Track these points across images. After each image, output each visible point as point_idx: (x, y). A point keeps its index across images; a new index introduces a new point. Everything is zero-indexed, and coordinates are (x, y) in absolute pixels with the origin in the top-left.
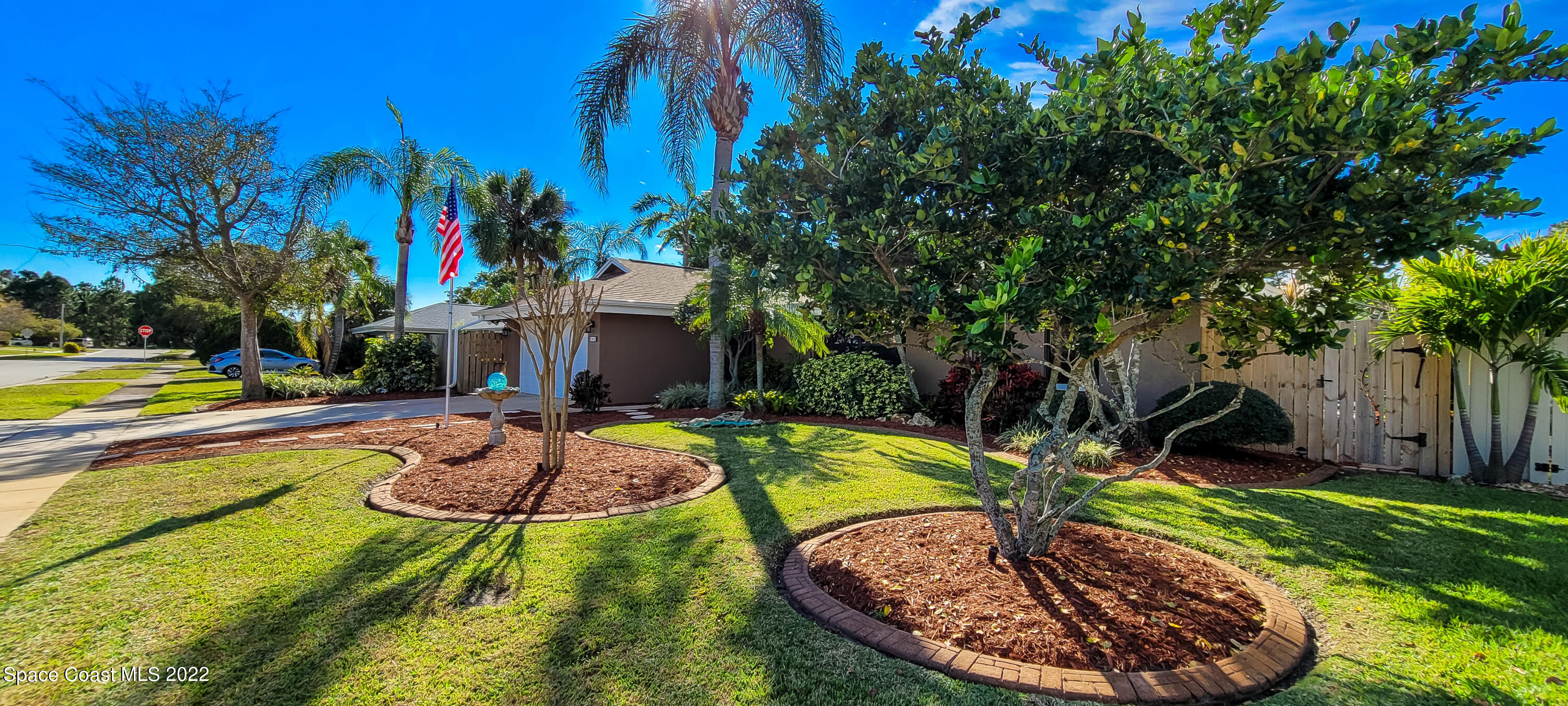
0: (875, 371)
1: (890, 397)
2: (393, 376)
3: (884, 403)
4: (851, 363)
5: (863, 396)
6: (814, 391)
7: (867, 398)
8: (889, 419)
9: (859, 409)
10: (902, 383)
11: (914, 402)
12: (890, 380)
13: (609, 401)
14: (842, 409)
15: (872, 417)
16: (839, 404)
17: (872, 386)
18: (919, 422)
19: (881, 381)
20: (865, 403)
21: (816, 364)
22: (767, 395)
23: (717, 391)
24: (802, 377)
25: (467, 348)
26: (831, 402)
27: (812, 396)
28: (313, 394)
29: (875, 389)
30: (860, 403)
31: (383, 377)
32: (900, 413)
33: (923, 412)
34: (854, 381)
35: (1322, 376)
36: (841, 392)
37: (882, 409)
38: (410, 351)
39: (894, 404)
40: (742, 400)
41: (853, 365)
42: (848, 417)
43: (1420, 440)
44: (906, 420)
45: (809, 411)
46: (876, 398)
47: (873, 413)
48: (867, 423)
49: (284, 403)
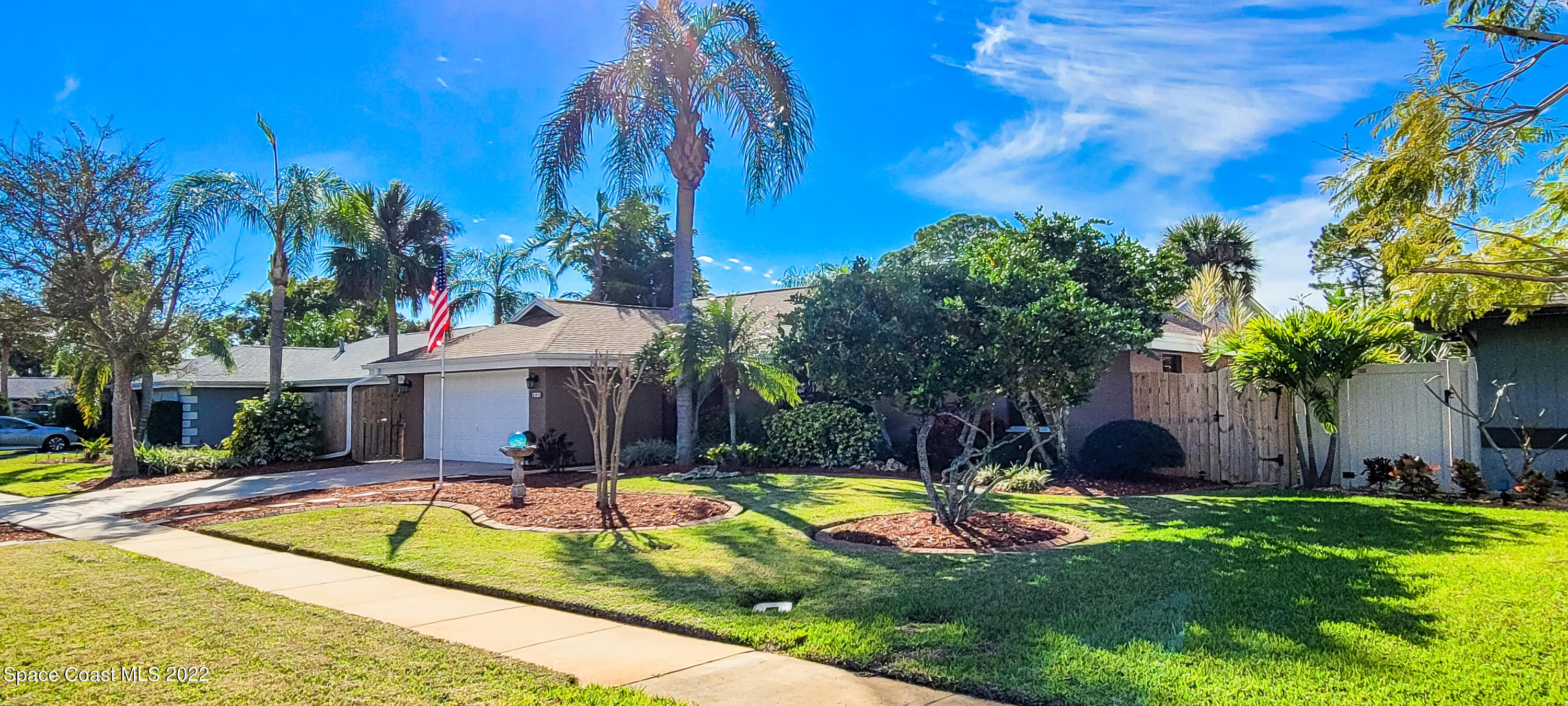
0: (847, 419)
1: (863, 445)
2: (272, 444)
3: (857, 450)
4: (823, 413)
5: (837, 445)
6: (787, 441)
7: (840, 447)
8: (863, 466)
9: (834, 458)
10: (874, 431)
11: (887, 450)
12: (862, 428)
13: (574, 460)
14: (817, 458)
15: (846, 466)
16: (813, 454)
17: (846, 434)
18: (892, 467)
19: (854, 430)
20: (839, 451)
21: (787, 414)
22: (740, 448)
23: (686, 446)
24: (774, 428)
25: (362, 409)
26: (804, 452)
27: (785, 447)
28: (192, 468)
29: (848, 438)
30: (834, 452)
31: (261, 446)
32: (874, 460)
33: (895, 458)
34: (827, 430)
35: (1217, 412)
36: (815, 442)
37: (855, 457)
38: (292, 414)
39: (868, 451)
40: (715, 454)
41: (826, 415)
42: (823, 467)
43: (1280, 460)
44: (880, 466)
45: (781, 462)
46: (850, 446)
47: (847, 462)
48: (842, 469)
49: (162, 479)
